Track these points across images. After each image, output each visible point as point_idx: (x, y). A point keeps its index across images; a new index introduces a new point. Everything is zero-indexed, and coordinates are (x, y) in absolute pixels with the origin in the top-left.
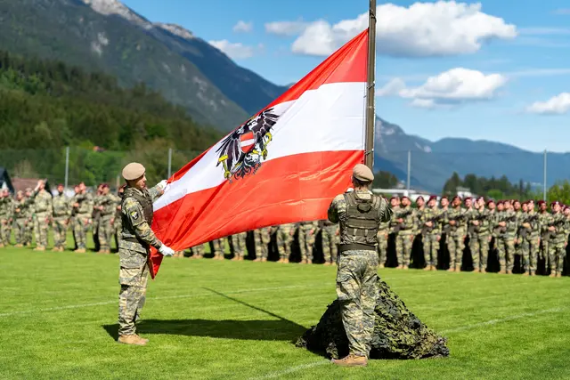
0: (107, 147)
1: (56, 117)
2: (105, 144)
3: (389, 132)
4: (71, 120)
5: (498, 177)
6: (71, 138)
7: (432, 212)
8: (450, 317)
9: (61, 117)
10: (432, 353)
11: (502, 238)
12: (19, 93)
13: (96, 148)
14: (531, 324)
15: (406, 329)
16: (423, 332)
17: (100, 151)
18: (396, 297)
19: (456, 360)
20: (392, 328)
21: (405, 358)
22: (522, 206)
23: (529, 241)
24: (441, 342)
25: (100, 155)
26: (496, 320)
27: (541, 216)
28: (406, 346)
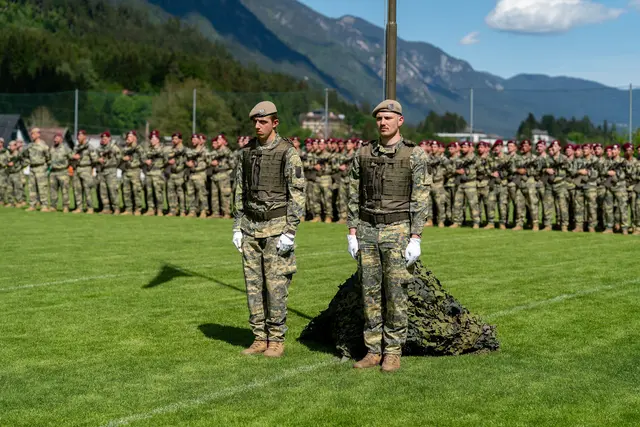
0: (137, 91)
1: (80, 56)
2: (135, 88)
3: (456, 69)
4: (96, 60)
5: (579, 117)
6: (97, 81)
7: (498, 161)
8: (506, 292)
9: (85, 56)
10: (476, 347)
11: (582, 189)
12: (37, 30)
13: (125, 92)
14: (610, 301)
15: (441, 316)
16: (463, 319)
17: (130, 96)
18: (428, 274)
19: (508, 356)
20: (422, 315)
21: (440, 354)
22: (606, 151)
23: (613, 193)
24: (489, 332)
25: (130, 99)
26: (565, 296)
27: (628, 163)
28: (441, 338)
